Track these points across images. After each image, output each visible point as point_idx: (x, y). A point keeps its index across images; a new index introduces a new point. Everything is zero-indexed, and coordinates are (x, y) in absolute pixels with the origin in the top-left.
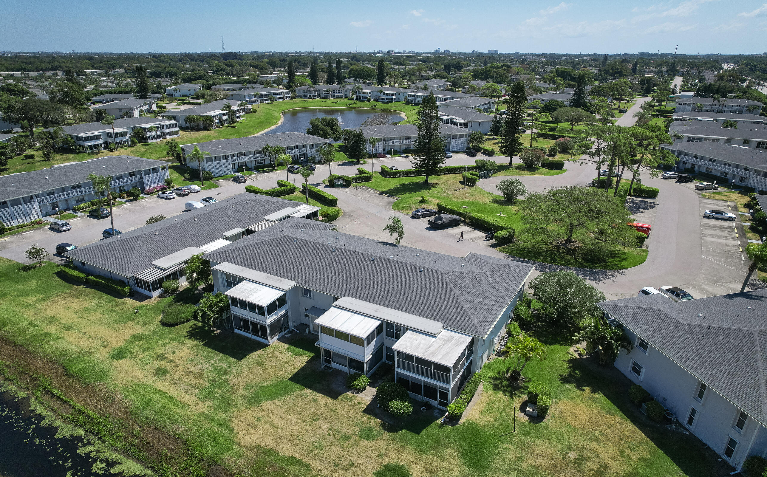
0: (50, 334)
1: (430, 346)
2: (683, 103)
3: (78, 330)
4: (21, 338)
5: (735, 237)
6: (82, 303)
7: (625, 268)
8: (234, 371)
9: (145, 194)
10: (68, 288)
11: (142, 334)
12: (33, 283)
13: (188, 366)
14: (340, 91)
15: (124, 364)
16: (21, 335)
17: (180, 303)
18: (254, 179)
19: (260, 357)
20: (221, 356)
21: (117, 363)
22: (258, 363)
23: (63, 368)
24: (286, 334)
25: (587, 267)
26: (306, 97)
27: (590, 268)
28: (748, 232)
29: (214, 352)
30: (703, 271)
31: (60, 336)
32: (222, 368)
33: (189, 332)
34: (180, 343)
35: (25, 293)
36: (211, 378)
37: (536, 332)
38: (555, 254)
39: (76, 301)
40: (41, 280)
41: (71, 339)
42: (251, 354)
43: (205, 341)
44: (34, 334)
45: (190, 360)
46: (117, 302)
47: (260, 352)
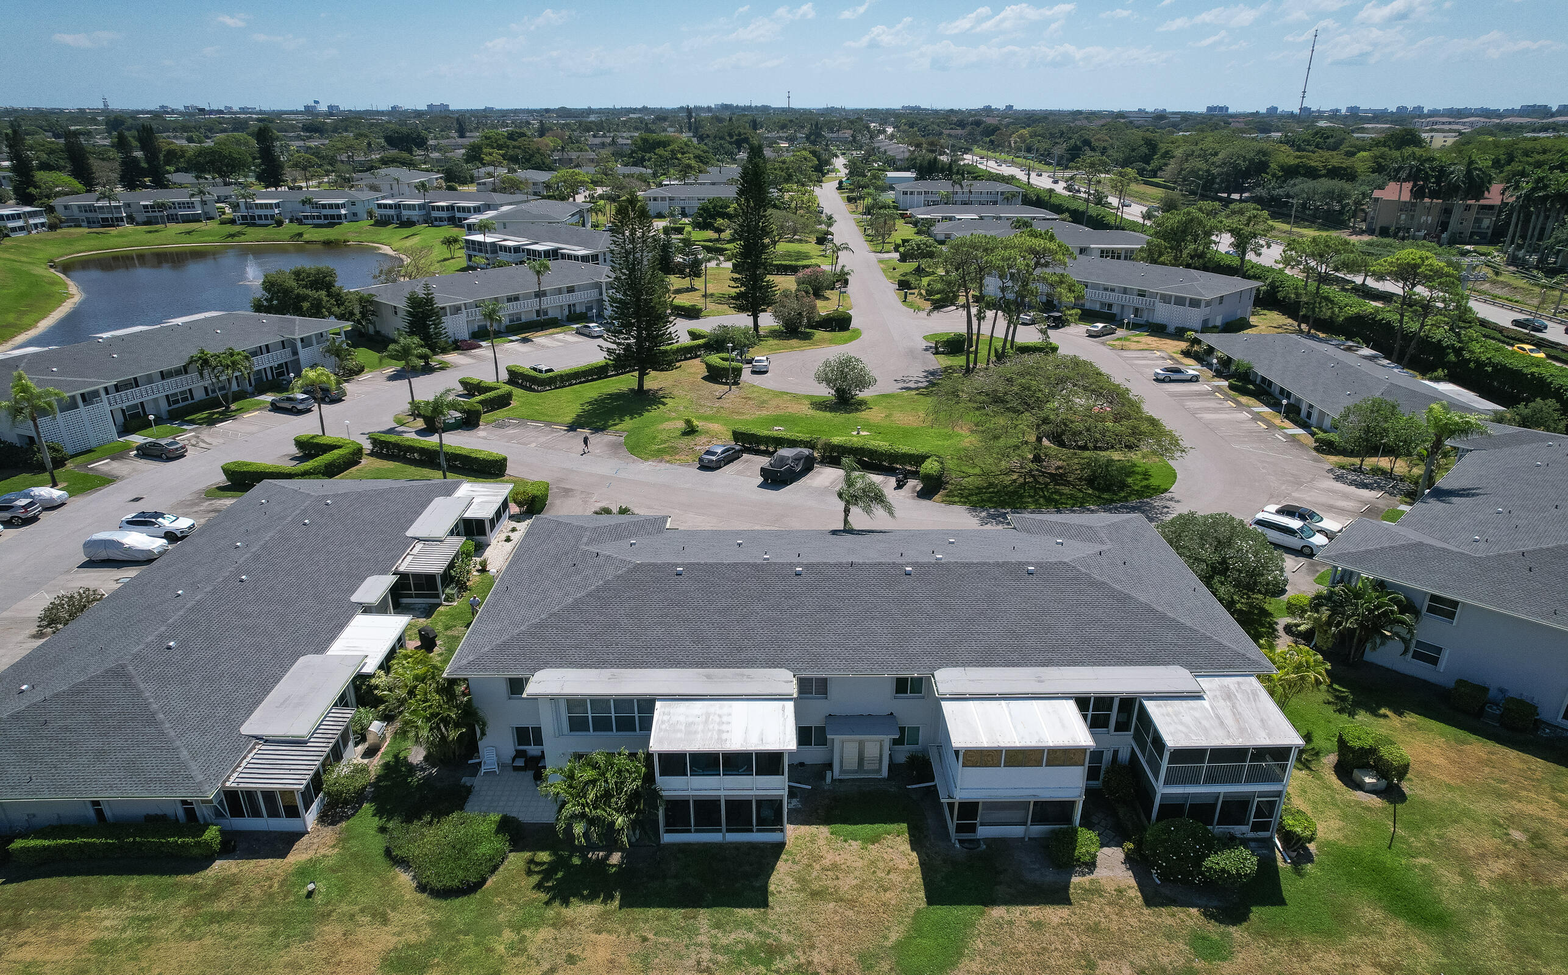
1: (1218, 717)
2: (909, 190)
5: (1233, 407)
6: (62, 933)
8: (786, 938)
11: (410, 947)
14: (190, 206)
17: (427, 818)
19: (802, 880)
22: (816, 895)
25: (1113, 501)
26: (90, 223)
27: (1119, 501)
28: (1236, 396)
29: (676, 915)
32: (747, 945)
33: (539, 886)
34: (554, 926)
42: (773, 880)
43: (617, 896)
45: (642, 960)
46: (196, 887)
47: (782, 867)
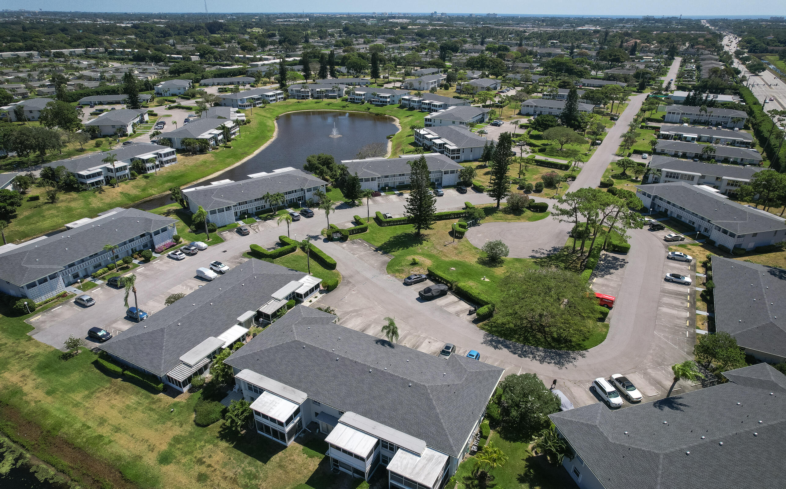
0: (102, 436)
1: (416, 466)
3: (126, 432)
4: (79, 440)
5: (686, 307)
6: (123, 400)
7: (586, 349)
8: (261, 475)
9: (156, 253)
10: (107, 381)
11: (181, 436)
12: (76, 376)
13: (224, 470)
14: (334, 92)
15: (170, 469)
16: (78, 438)
17: (209, 400)
18: (257, 230)
19: (281, 460)
20: (249, 459)
21: (165, 468)
22: (280, 466)
23: (120, 473)
24: (300, 434)
25: (554, 348)
26: (299, 97)
27: (557, 349)
28: (698, 300)
29: (243, 455)
30: (651, 352)
31: (112, 439)
32: (251, 472)
33: (219, 432)
34: (214, 445)
35: (70, 389)
36: (243, 483)
37: (504, 428)
38: (529, 332)
39: (117, 397)
40: (82, 371)
41: (122, 442)
42: (274, 457)
43: (235, 443)
44: (89, 436)
45: (225, 465)
46: (153, 399)
47: (280, 454)
